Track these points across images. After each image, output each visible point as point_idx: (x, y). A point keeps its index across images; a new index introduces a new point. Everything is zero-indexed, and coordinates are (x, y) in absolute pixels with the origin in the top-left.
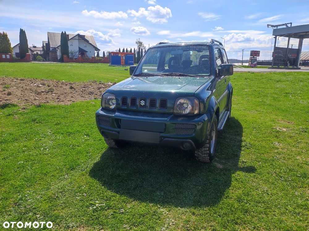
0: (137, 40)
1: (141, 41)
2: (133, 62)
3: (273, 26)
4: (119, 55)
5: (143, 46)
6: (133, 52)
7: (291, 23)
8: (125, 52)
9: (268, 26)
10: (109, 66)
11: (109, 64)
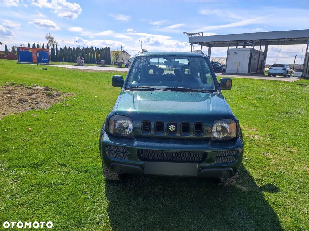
0: (47, 35)
1: (52, 36)
2: (47, 59)
3: (188, 34)
4: (30, 51)
5: (55, 42)
6: (45, 48)
7: (202, 33)
8: (36, 47)
9: (184, 34)
10: (17, 63)
11: (16, 61)
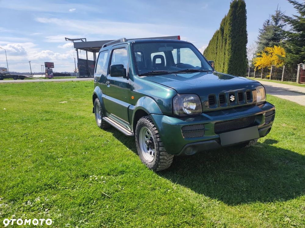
3: (70, 40)
7: (85, 39)
9: (66, 39)
